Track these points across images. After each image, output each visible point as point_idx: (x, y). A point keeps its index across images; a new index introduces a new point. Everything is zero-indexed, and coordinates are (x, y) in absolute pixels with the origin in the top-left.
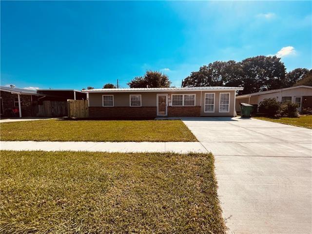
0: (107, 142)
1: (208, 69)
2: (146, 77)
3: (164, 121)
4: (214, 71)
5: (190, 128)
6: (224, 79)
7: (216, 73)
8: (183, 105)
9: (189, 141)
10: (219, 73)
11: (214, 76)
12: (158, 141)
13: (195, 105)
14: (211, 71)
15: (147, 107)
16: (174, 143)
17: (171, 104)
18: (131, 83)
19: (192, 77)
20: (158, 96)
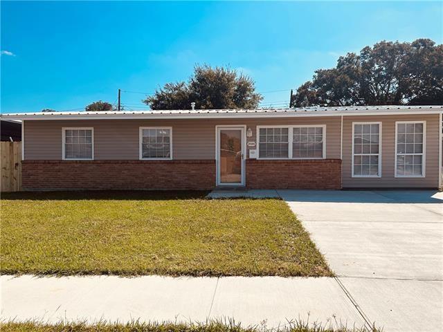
0: (25, 277)
1: (360, 62)
2: (194, 84)
3: (234, 202)
4: (377, 67)
5: (307, 226)
6: (404, 89)
7: (383, 73)
8: (290, 157)
9: (299, 274)
10: (391, 73)
11: (378, 81)
12: (194, 274)
13: (324, 157)
14: (367, 67)
15: (186, 162)
16: (247, 278)
17: (255, 155)
18: (155, 98)
19: (316, 82)
20: (218, 130)
